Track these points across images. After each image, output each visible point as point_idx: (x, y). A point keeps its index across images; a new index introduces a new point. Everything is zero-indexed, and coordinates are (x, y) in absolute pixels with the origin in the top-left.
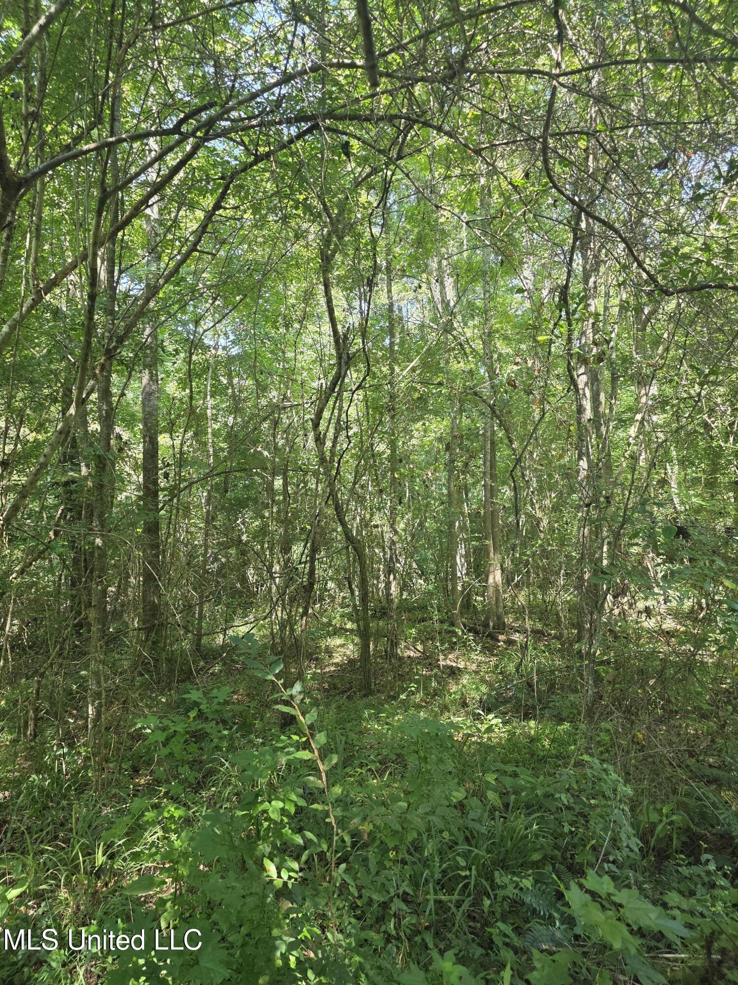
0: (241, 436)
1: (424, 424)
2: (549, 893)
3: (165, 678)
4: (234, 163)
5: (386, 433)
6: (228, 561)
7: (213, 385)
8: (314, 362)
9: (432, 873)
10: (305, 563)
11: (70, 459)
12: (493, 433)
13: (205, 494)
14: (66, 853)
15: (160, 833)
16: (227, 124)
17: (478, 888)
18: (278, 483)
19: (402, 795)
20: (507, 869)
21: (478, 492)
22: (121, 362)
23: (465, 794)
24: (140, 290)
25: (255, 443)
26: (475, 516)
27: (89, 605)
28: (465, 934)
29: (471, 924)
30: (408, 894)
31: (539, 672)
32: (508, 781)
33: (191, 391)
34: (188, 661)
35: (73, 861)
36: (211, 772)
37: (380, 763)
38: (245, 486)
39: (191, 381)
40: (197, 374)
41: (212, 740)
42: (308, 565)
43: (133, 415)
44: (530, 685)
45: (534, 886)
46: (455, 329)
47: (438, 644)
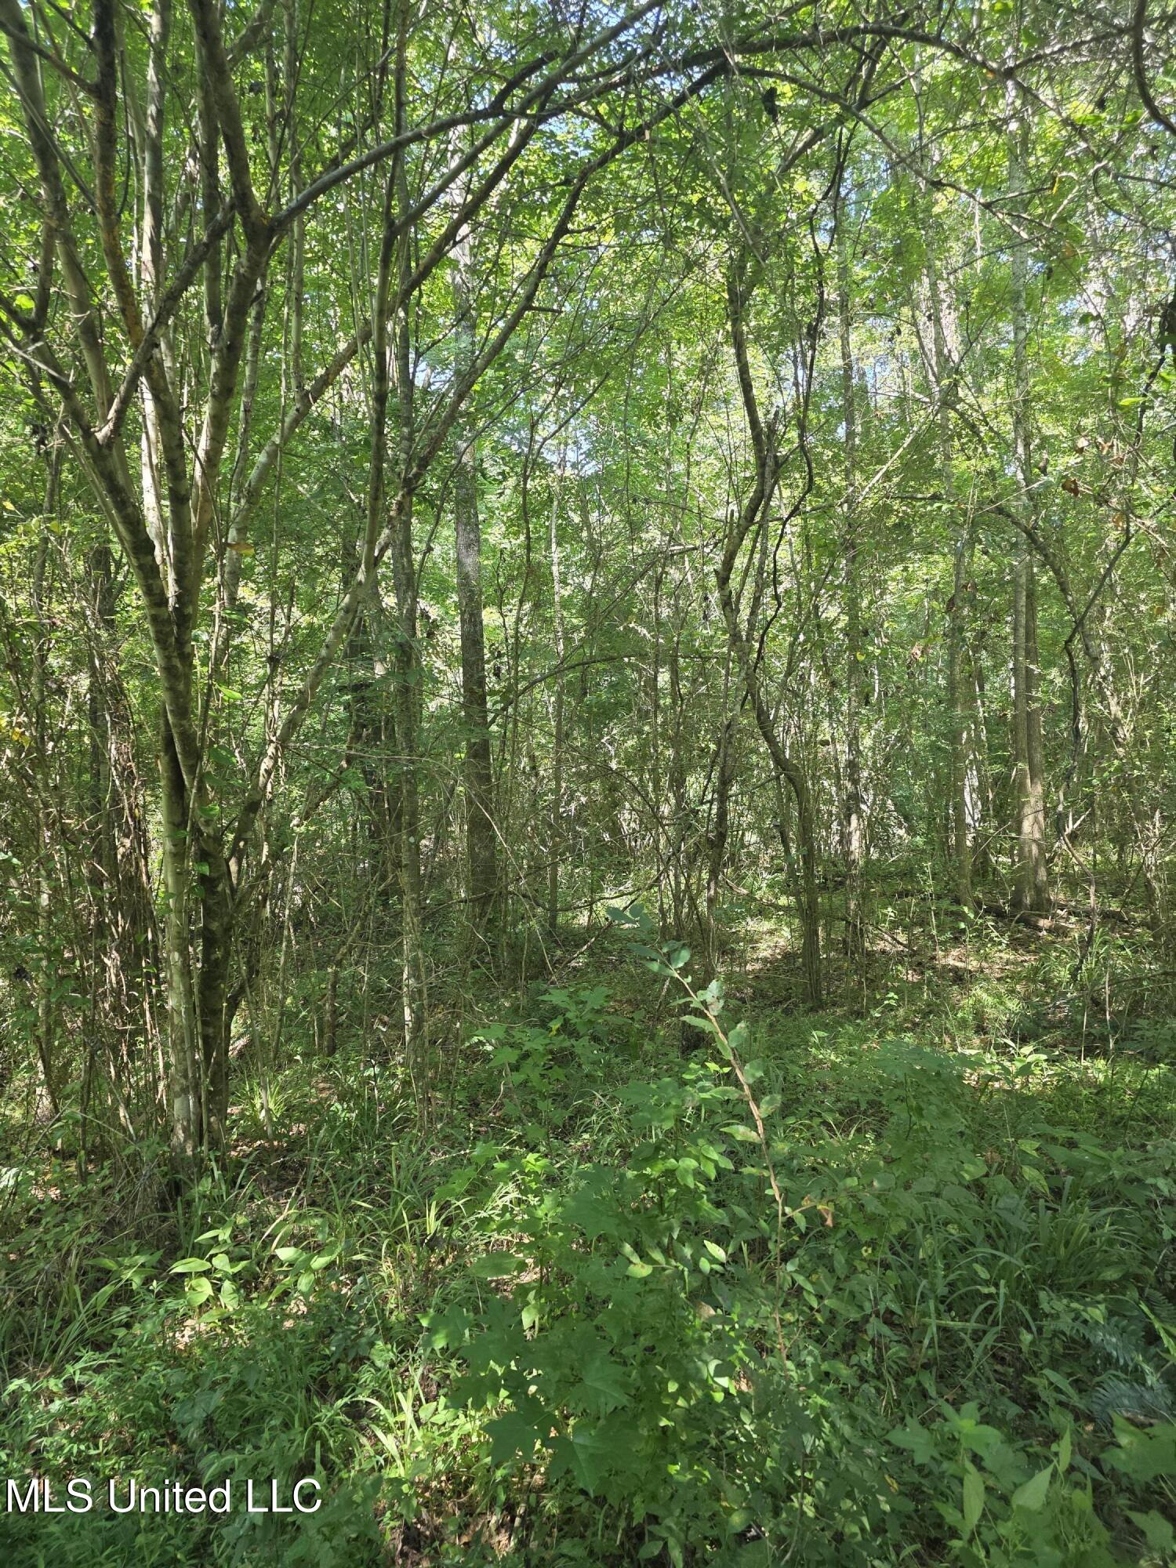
0: (604, 604)
1: (906, 569)
2: (1133, 1333)
3: (507, 972)
4: (584, 153)
5: (839, 586)
6: (590, 800)
7: (559, 527)
8: (718, 476)
9: (932, 1284)
10: (711, 802)
11: (359, 651)
12: (1032, 579)
13: (553, 699)
14: (387, 1214)
15: (515, 1194)
16: (573, 87)
17: (1011, 1314)
18: (664, 678)
19: (882, 1163)
20: (1059, 1290)
21: (1003, 683)
22: (423, 499)
23: (985, 1169)
24: (445, 382)
25: (626, 615)
26: (996, 723)
27: (398, 865)
28: (989, 1382)
29: (998, 1367)
30: (892, 1313)
31: (1115, 980)
32: (1059, 1153)
33: (528, 538)
34: (539, 949)
35: (396, 1224)
36: (583, 1112)
37: (841, 1114)
38: (612, 685)
39: (527, 522)
40: (533, 510)
41: (580, 1066)
42: (715, 807)
43: (443, 581)
44: (1097, 1003)
45: (1108, 1319)
46: (961, 400)
47: (934, 932)
